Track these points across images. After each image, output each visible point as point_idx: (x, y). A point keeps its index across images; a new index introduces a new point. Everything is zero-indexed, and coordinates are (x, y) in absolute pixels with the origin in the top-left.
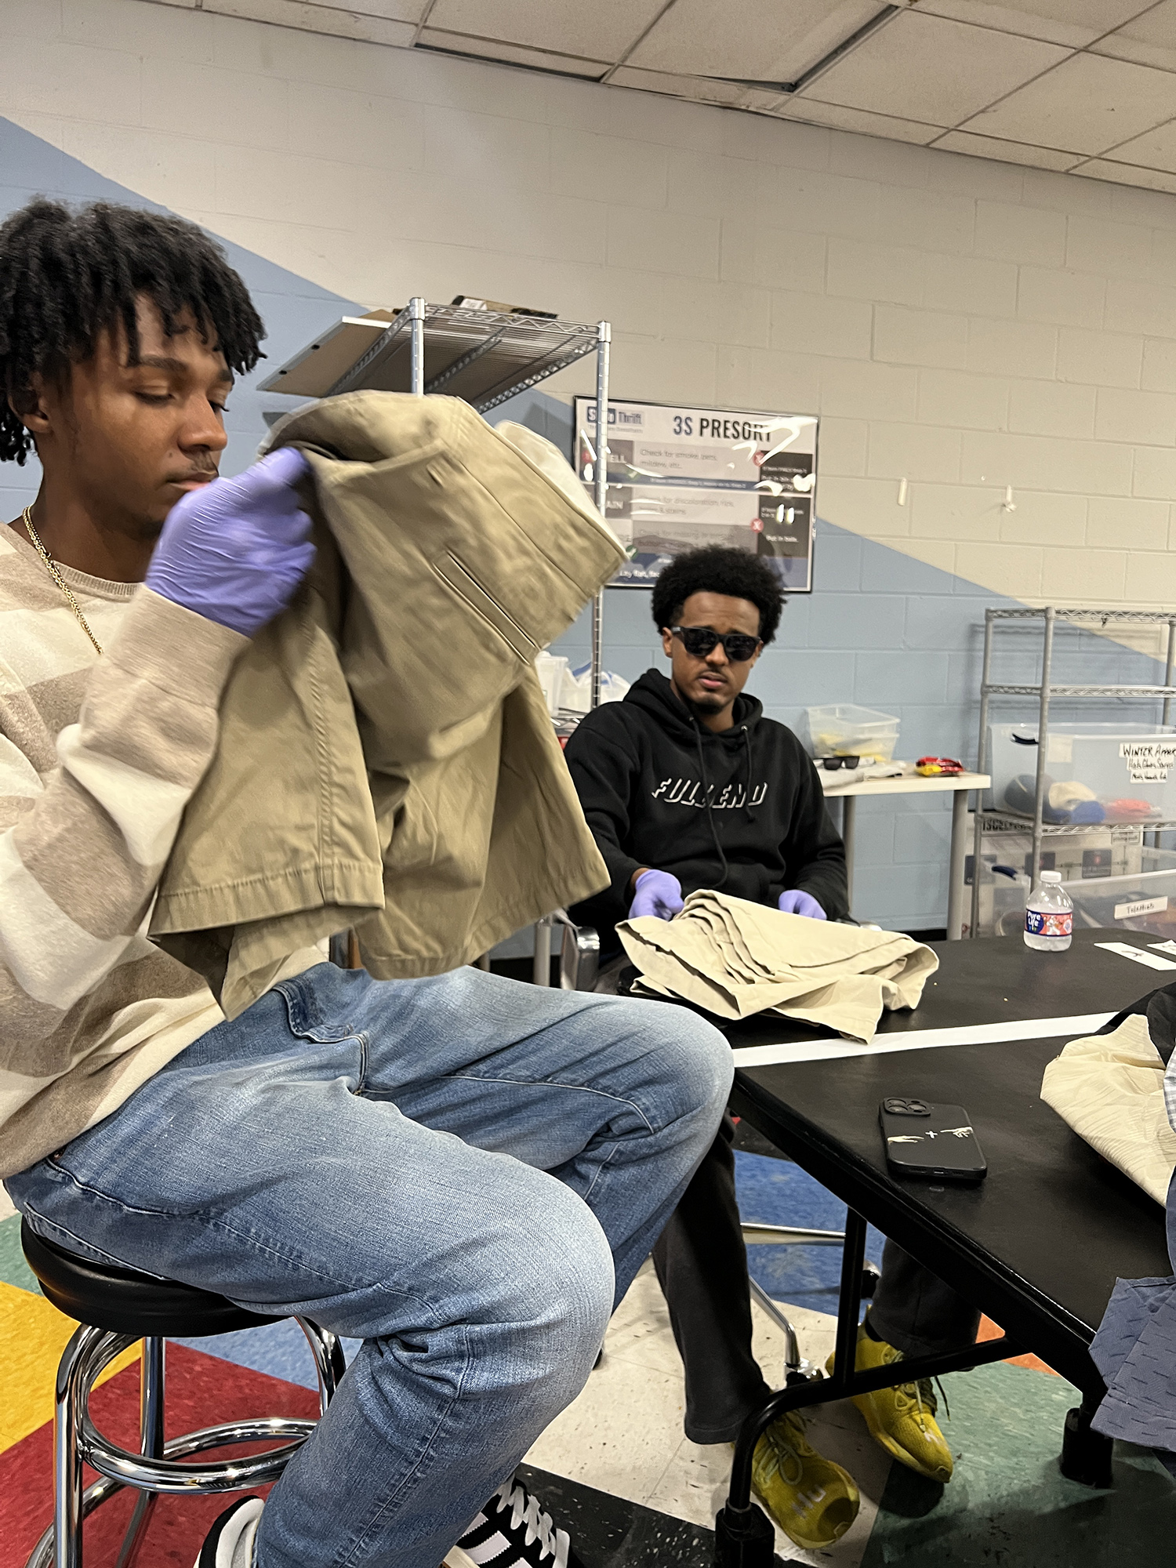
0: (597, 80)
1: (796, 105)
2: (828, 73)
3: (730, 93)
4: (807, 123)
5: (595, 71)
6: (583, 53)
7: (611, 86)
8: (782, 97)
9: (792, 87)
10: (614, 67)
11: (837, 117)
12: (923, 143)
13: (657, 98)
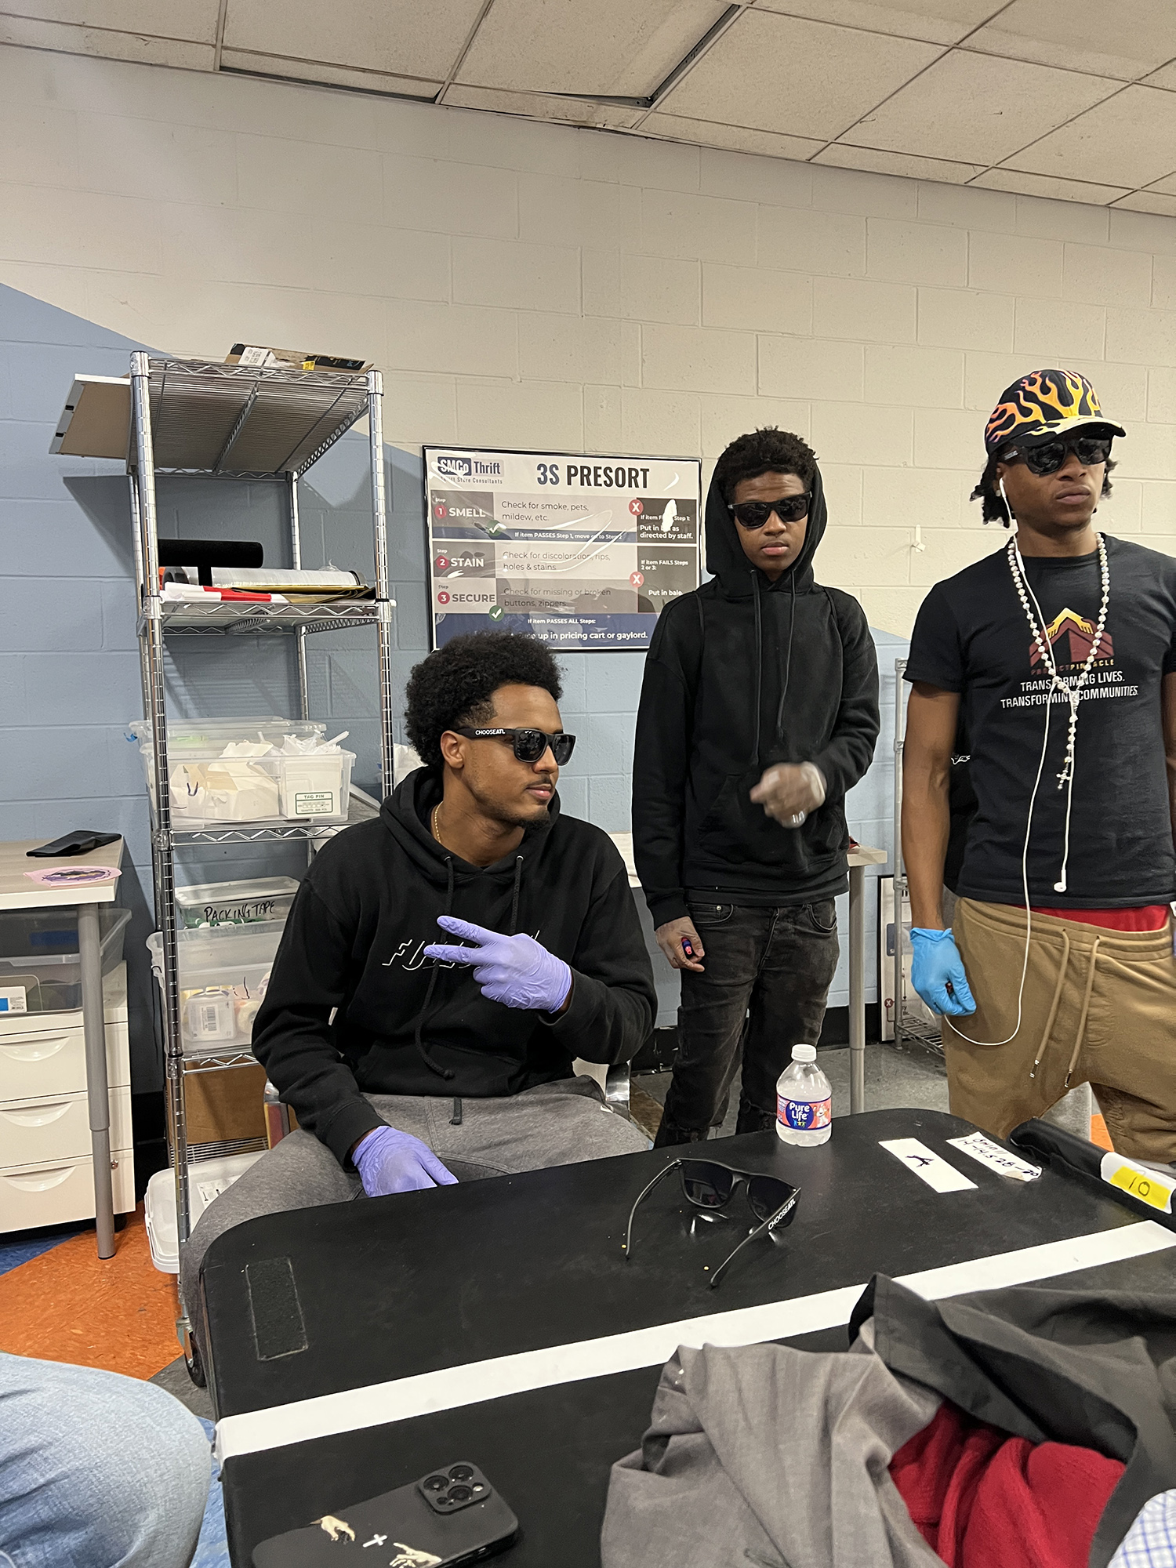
0: (432, 100)
1: (655, 121)
2: (683, 84)
3: (580, 110)
4: (673, 141)
5: (428, 90)
6: (406, 70)
7: (448, 106)
8: (639, 113)
9: (648, 102)
10: (446, 85)
11: (704, 133)
12: (804, 159)
13: (503, 119)
